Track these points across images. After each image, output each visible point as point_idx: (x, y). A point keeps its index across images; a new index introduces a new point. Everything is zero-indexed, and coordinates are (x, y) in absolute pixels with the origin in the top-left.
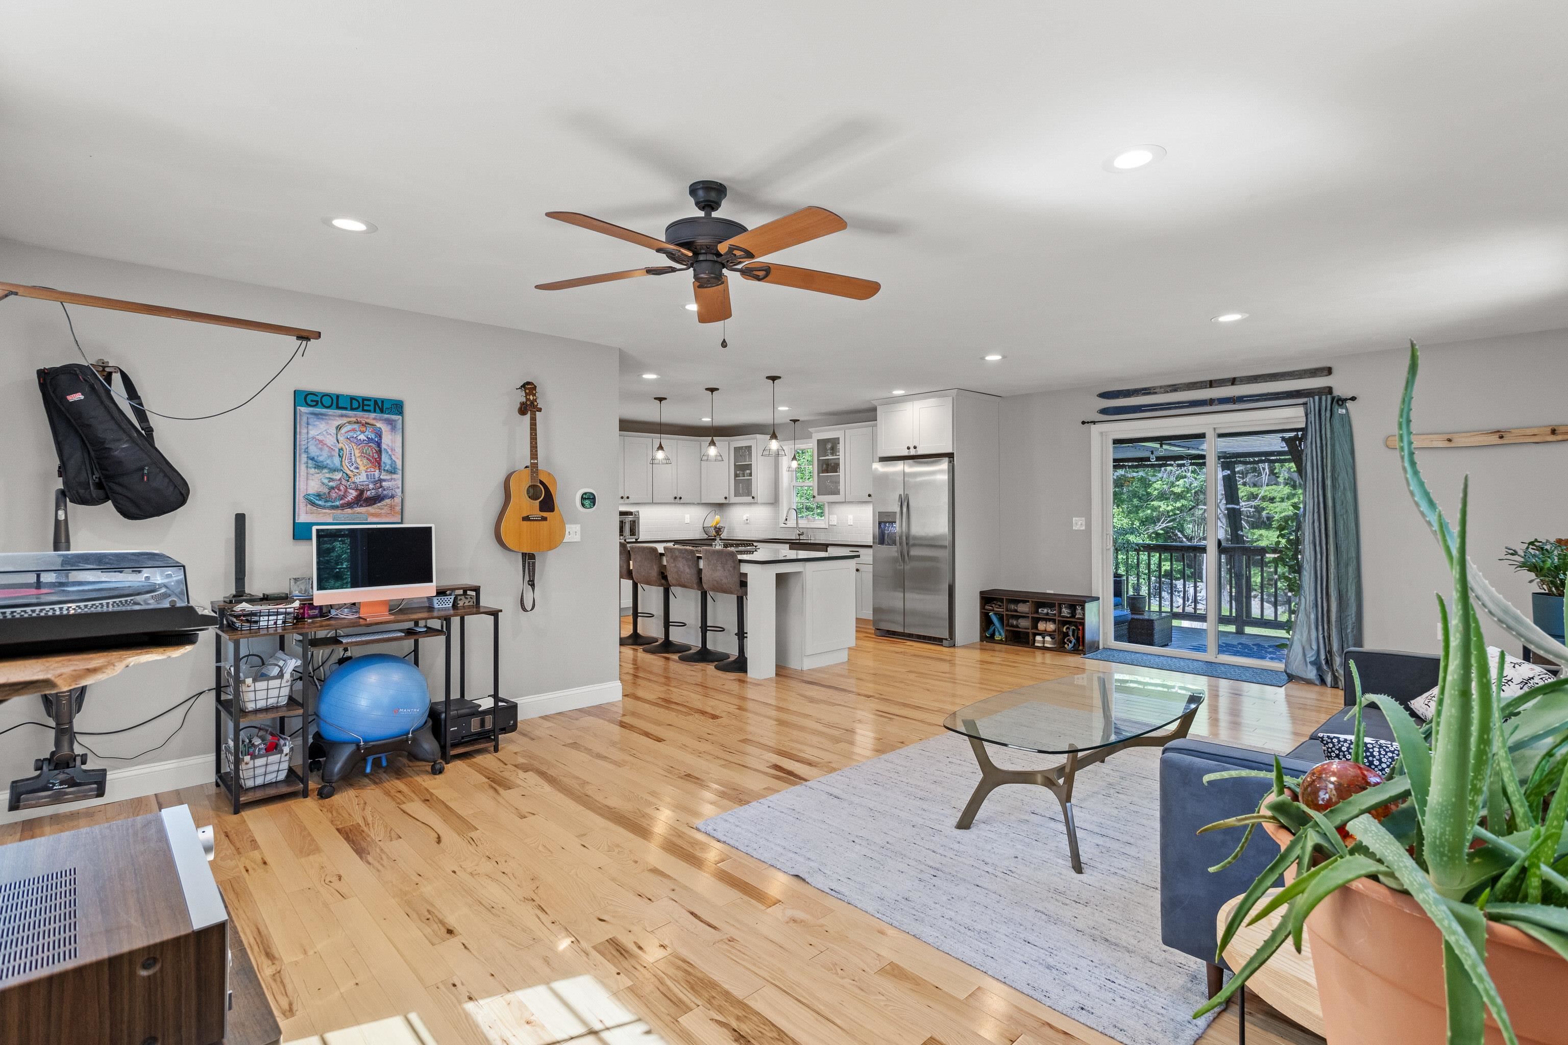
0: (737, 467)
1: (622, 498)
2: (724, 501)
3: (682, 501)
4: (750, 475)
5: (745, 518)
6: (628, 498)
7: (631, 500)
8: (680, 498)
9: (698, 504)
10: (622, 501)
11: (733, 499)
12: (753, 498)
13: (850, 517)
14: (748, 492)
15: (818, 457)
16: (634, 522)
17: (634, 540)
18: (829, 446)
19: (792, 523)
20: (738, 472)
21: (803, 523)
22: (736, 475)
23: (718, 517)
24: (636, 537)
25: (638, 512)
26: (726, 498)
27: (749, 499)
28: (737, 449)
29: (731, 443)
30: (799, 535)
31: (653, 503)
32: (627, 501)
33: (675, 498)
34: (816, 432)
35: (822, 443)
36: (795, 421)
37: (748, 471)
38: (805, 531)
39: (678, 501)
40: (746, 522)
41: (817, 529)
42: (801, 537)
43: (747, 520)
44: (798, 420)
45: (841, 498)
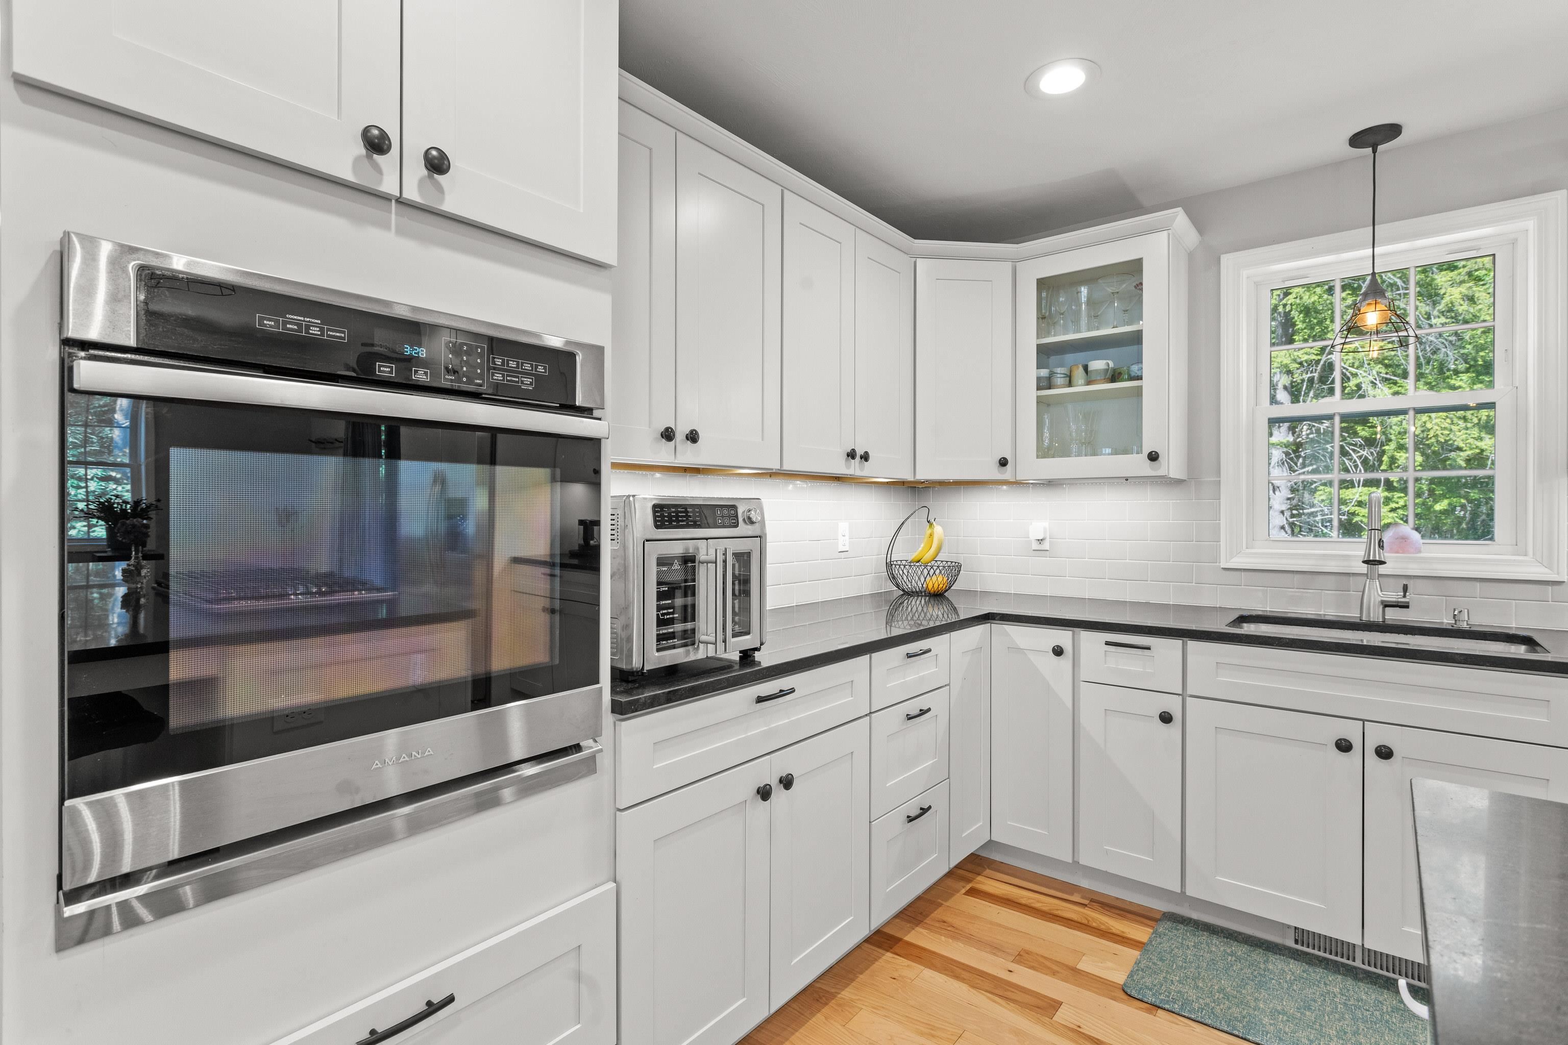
1: (668, 434)
2: (992, 472)
6: (693, 437)
8: (864, 457)
11: (1031, 467)
12: (1154, 457)
16: (745, 557)
24: (751, 639)
25: (758, 508)
26: (1003, 463)
29: (1022, 266)
30: (1388, 606)
32: (696, 454)
33: (853, 455)
36: (1376, 136)
39: (856, 466)
40: (1035, 546)
41: (1478, 584)
42: (1393, 615)
43: (1040, 541)
44: (1392, 131)
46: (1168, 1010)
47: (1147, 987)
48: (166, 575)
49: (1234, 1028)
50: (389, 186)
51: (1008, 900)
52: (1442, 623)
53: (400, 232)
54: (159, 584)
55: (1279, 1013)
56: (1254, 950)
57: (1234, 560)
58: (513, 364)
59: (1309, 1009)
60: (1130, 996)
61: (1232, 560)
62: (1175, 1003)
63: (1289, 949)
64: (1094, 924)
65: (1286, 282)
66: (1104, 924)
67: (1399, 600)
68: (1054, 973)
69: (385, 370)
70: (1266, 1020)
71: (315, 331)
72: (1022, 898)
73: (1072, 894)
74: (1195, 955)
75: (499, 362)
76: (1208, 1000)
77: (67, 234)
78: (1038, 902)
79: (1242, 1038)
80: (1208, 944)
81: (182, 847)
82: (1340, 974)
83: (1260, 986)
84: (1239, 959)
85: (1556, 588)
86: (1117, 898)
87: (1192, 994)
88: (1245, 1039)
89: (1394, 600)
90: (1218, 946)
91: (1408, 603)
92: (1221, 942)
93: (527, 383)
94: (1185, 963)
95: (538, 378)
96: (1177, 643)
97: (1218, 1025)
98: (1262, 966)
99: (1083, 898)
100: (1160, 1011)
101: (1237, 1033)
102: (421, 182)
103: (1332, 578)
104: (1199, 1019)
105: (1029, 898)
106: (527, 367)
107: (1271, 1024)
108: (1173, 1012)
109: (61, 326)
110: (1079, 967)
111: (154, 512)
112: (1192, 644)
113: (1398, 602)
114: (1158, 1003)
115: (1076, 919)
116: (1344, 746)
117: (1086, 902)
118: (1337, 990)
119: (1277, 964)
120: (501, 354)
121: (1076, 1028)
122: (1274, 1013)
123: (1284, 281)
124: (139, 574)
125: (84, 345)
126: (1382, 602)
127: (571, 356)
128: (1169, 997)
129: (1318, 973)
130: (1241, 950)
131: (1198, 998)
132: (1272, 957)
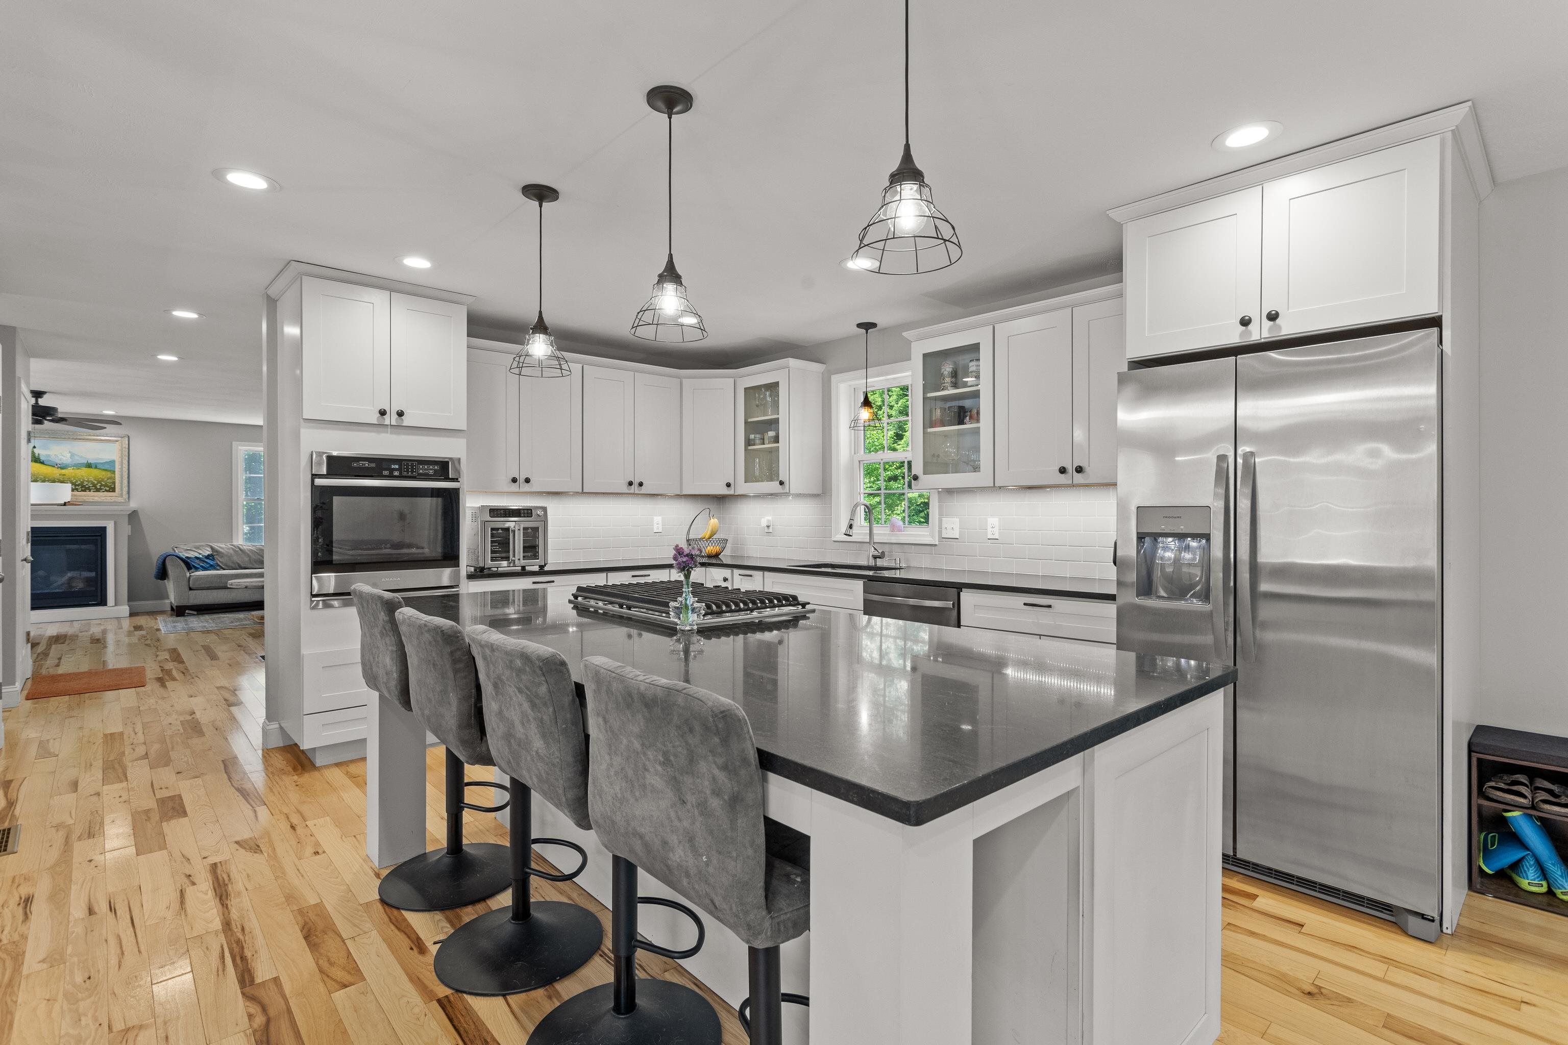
0: (750, 427)
1: (514, 480)
2: (725, 491)
3: (644, 490)
4: (776, 439)
5: (764, 523)
6: (527, 481)
7: (534, 486)
8: (641, 484)
9: (679, 496)
10: (514, 487)
11: (742, 487)
12: (781, 483)
13: (993, 521)
14: (772, 473)
15: (924, 393)
16: (536, 529)
17: (536, 568)
18: (947, 369)
19: (861, 532)
20: (752, 436)
21: (882, 533)
22: (748, 442)
23: (714, 521)
24: (540, 561)
25: (544, 509)
26: (728, 485)
27: (773, 486)
28: (750, 392)
29: (739, 381)
30: (875, 557)
31: (583, 493)
32: (526, 488)
33: (631, 484)
34: (920, 338)
35: (932, 359)
36: (867, 326)
37: (771, 434)
38: (886, 549)
39: (635, 489)
40: (766, 530)
41: (913, 547)
42: (880, 563)
43: (768, 527)
44: (874, 325)
45: (982, 478)
48: (331, 542)
50: (387, 422)
53: (391, 433)
54: (328, 545)
58: (426, 467)
61: (836, 536)
69: (386, 473)
71: (367, 465)
75: (421, 467)
77: (312, 452)
81: (334, 589)
85: (934, 548)
93: (431, 472)
95: (435, 470)
96: (761, 573)
102: (396, 419)
106: (431, 467)
109: (312, 472)
111: (320, 511)
112: (766, 573)
113: (878, 556)
120: (421, 464)
124: (318, 541)
125: (316, 475)
126: (873, 555)
127: (448, 462)
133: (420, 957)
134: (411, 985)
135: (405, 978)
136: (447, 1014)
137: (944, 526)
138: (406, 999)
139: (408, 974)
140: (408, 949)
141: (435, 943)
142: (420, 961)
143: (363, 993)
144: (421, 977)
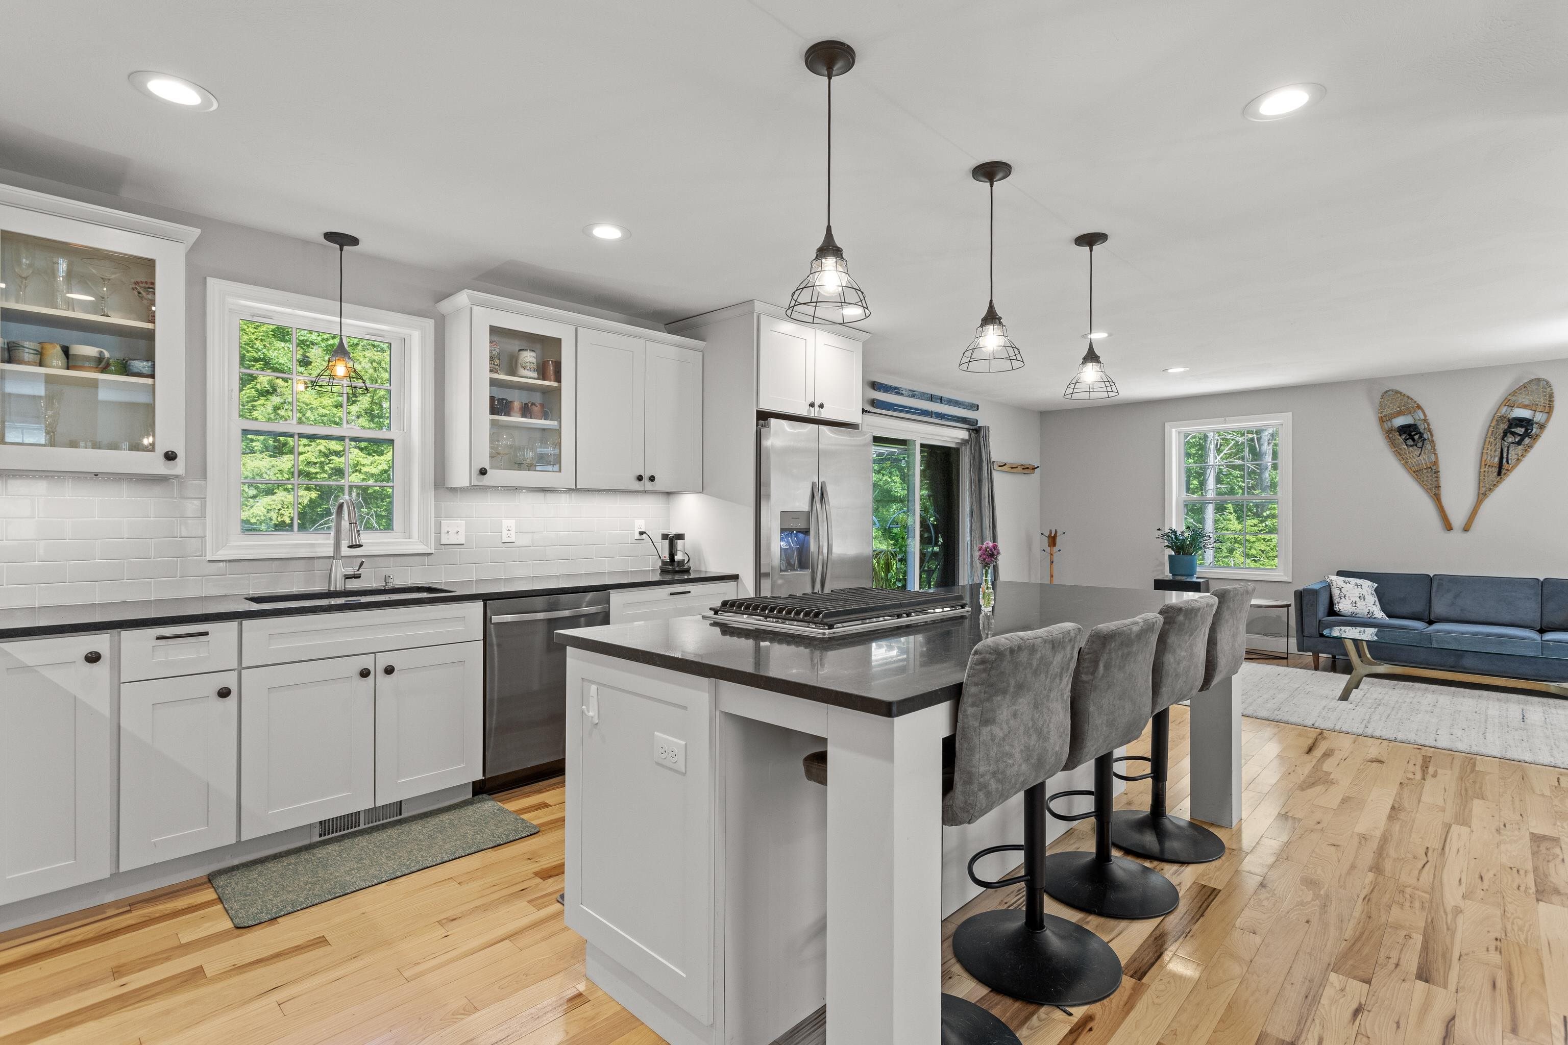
13: (509, 523)
30: (347, 578)
34: (483, 304)
36: (344, 240)
41: (392, 558)
42: (354, 585)
44: (354, 241)
45: (564, 479)
46: (284, 915)
47: (257, 913)
49: (335, 893)
51: (37, 955)
52: (372, 586)
55: (351, 871)
56: (300, 855)
57: (220, 552)
59: (363, 859)
60: (248, 927)
61: (218, 553)
62: (286, 907)
63: (320, 842)
64: (157, 915)
65: (255, 317)
66: (166, 910)
67: (356, 573)
68: (168, 959)
70: (348, 878)
72: (51, 945)
73: (105, 913)
74: (266, 879)
76: (305, 892)
78: (75, 936)
79: (343, 895)
80: (267, 869)
82: (358, 836)
83: (325, 867)
84: (296, 864)
85: (429, 557)
86: (153, 891)
87: (292, 896)
88: (346, 894)
89: (353, 573)
90: (275, 867)
91: (360, 574)
92: (274, 864)
94: (266, 886)
96: (233, 625)
97: (324, 899)
98: (314, 858)
99: (117, 909)
100: (279, 920)
101: (339, 895)
103: (302, 562)
104: (310, 904)
105: (60, 941)
107: (353, 878)
108: (289, 913)
110: (183, 941)
113: (355, 574)
114: (274, 916)
115: (134, 922)
116: (365, 674)
117: (128, 908)
118: (365, 844)
119: (321, 853)
121: (233, 967)
122: (348, 873)
123: (253, 316)
126: (345, 575)
128: (279, 907)
129: (347, 843)
130: (293, 859)
131: (297, 896)
132: (316, 851)
133: (1098, 1017)
134: (1138, 1004)
135: (1133, 1014)
136: (1149, 969)
137: (444, 529)
138: (1156, 1001)
139: (1124, 1018)
140: (1092, 1032)
141: (1070, 1014)
142: (1103, 1014)
143: (1175, 1034)
144: (1122, 1003)
